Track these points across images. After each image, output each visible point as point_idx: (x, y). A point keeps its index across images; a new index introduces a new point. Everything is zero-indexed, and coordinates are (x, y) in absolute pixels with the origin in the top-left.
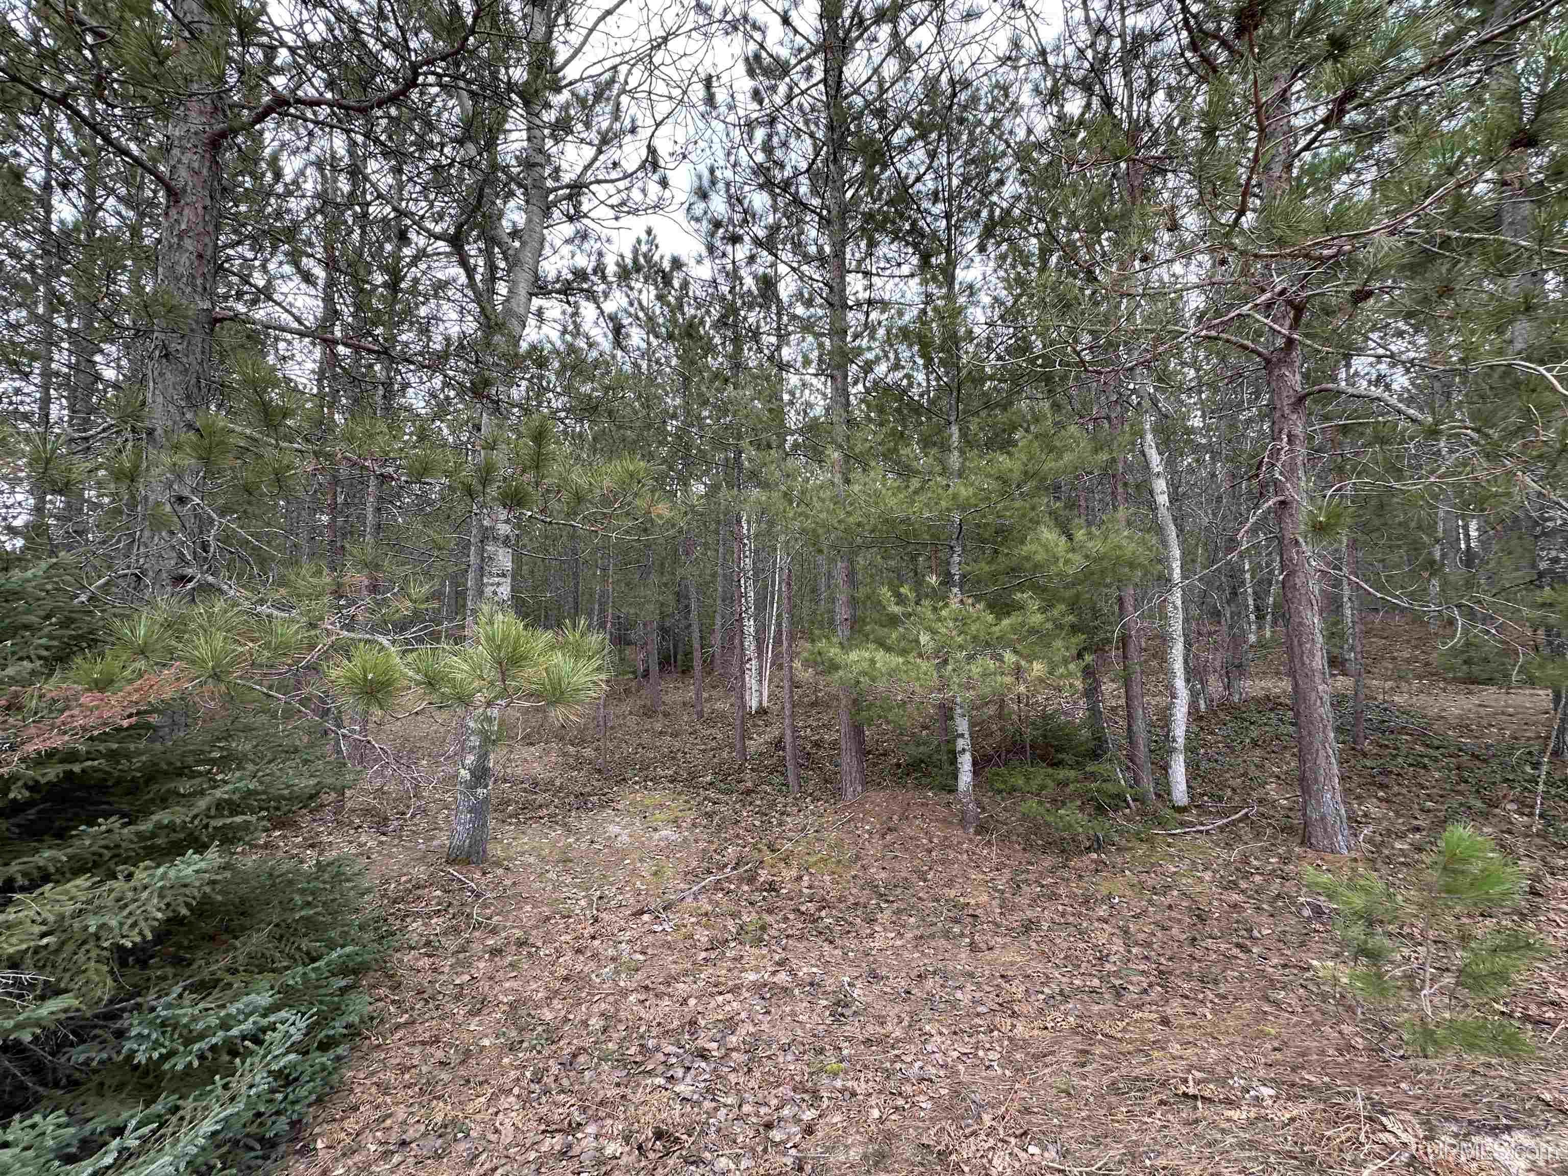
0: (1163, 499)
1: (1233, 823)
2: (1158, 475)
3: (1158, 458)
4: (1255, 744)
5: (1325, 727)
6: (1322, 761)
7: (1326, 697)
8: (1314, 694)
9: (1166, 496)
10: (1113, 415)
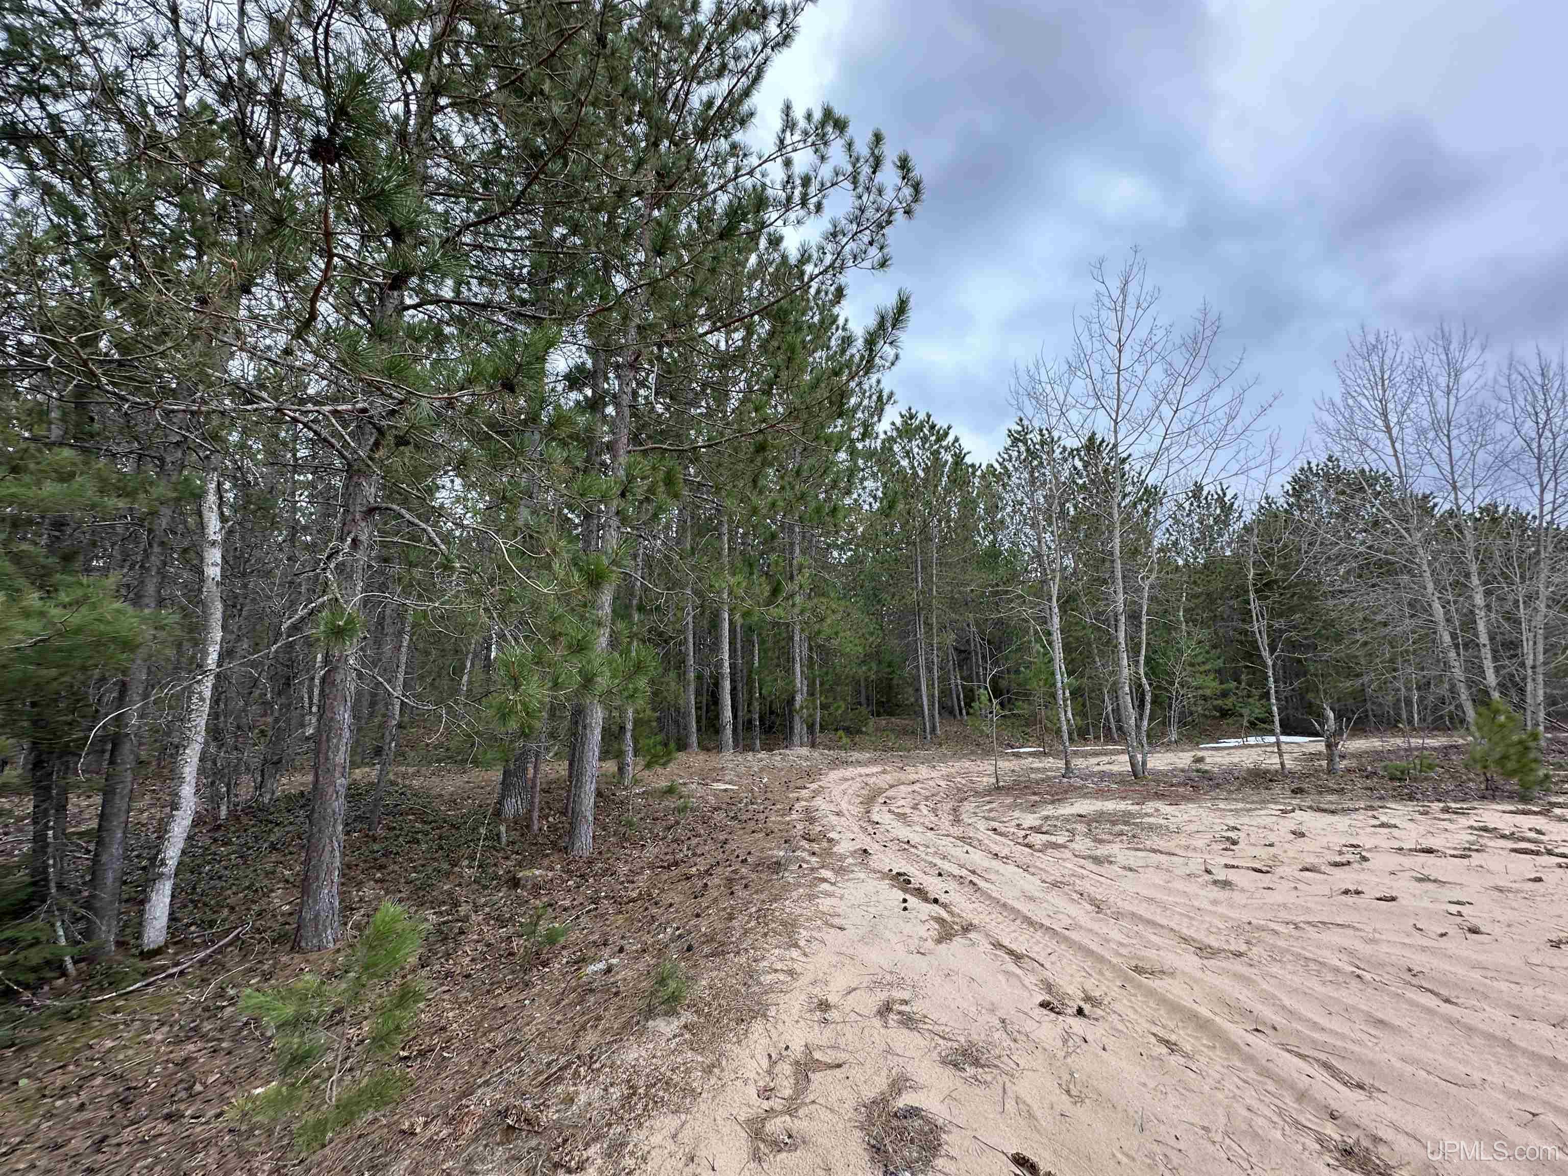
0: (213, 572)
1: (220, 951)
2: (214, 543)
3: (219, 525)
4: (273, 847)
5: (336, 821)
6: (326, 856)
7: (342, 791)
8: (331, 789)
9: (218, 570)
10: (169, 459)
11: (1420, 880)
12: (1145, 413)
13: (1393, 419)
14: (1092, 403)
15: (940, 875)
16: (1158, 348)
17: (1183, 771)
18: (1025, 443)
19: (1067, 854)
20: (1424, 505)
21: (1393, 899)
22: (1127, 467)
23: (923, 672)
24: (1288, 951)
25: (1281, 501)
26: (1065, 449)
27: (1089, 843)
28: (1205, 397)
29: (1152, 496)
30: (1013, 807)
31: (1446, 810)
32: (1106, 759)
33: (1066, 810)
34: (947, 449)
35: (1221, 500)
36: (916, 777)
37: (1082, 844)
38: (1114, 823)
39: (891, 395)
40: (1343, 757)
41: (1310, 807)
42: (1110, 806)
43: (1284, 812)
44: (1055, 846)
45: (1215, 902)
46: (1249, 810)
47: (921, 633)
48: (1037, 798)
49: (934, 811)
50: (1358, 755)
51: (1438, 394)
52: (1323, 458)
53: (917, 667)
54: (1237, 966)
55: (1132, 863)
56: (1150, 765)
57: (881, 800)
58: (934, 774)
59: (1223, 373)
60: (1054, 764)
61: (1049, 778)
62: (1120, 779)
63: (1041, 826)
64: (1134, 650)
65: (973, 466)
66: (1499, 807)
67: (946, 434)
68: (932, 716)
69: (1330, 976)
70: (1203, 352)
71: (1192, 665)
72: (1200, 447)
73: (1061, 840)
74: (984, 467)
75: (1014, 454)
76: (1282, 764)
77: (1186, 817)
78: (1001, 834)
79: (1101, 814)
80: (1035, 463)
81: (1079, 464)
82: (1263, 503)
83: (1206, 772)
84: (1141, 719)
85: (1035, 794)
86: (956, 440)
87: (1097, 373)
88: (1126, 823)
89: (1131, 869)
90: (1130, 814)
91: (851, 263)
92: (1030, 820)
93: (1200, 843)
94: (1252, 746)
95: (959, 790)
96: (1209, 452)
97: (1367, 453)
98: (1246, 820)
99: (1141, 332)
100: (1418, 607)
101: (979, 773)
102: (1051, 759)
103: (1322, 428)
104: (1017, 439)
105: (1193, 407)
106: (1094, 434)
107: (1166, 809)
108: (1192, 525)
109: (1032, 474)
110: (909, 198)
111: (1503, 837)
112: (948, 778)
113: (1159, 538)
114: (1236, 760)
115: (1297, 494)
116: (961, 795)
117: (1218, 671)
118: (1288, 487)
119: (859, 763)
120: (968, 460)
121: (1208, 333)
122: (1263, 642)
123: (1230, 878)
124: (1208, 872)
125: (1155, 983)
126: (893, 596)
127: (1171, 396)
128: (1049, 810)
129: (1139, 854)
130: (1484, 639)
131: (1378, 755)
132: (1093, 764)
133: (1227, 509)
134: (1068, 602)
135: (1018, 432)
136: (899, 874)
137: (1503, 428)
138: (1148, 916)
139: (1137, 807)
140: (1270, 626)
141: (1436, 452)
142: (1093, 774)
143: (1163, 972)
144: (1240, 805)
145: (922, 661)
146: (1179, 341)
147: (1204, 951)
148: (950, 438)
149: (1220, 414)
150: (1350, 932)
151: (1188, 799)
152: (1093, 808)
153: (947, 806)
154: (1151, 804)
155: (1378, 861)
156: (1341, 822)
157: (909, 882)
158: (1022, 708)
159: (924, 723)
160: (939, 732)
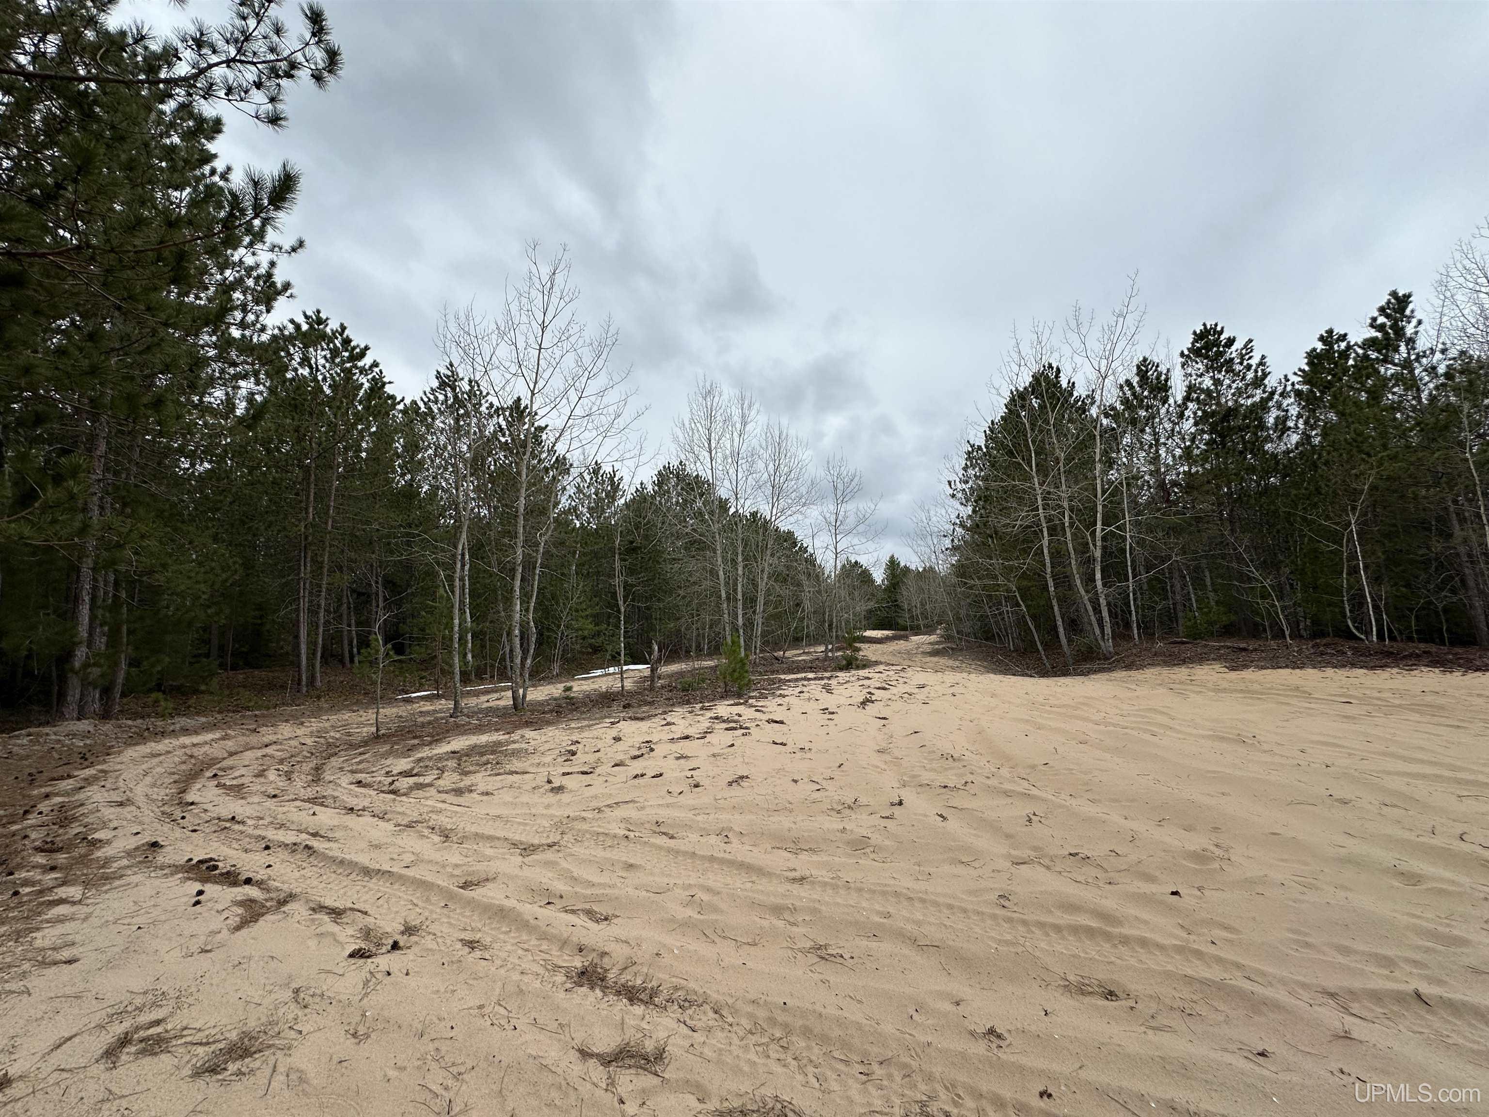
11: (678, 758)
12: (557, 393)
13: (713, 445)
14: (514, 369)
15: (267, 848)
16: (572, 340)
17: (555, 699)
18: (453, 389)
19: (432, 791)
20: (723, 505)
21: (661, 775)
22: (544, 437)
23: (303, 617)
24: (587, 831)
25: (650, 488)
26: (491, 405)
27: (456, 777)
28: (602, 393)
29: (562, 465)
30: (385, 756)
31: (702, 709)
32: (496, 696)
33: (444, 748)
34: (363, 371)
35: (611, 479)
36: (273, 738)
37: (449, 780)
38: (482, 754)
39: (287, 286)
40: (659, 678)
41: (630, 718)
42: (483, 739)
43: (613, 723)
44: (420, 786)
45: (548, 806)
46: (589, 726)
47: (306, 571)
48: (416, 741)
49: (288, 776)
50: (670, 676)
51: (735, 434)
52: (677, 463)
53: (297, 610)
54: (549, 855)
55: (490, 788)
56: (529, 698)
57: (209, 774)
58: (299, 732)
59: (616, 378)
60: (445, 704)
61: (437, 719)
62: (502, 713)
63: (413, 769)
64: (526, 597)
65: (393, 397)
66: (727, 703)
67: (362, 355)
68: (311, 665)
69: (609, 843)
70: (604, 356)
71: (577, 611)
72: (595, 433)
73: (428, 780)
74: (408, 401)
75: (441, 398)
76: (623, 686)
77: (544, 739)
78: (365, 786)
79: (474, 747)
80: (462, 411)
81: (504, 424)
82: (639, 487)
83: (573, 698)
84: (526, 659)
85: (415, 738)
86: (375, 364)
87: (521, 345)
88: (493, 752)
89: (487, 794)
90: (499, 744)
91: (222, 94)
92: (403, 764)
93: (548, 759)
94: (610, 674)
95: (329, 745)
96: (600, 438)
97: (698, 464)
98: (586, 734)
99: (560, 322)
100: (713, 573)
101: (360, 725)
102: (443, 701)
103: (676, 439)
104: (447, 382)
105: (593, 398)
106: (519, 399)
107: (529, 733)
108: (590, 496)
109: (457, 420)
110: (321, 65)
111: (724, 721)
112: (319, 733)
113: (564, 502)
114: (596, 687)
115: (660, 484)
116: (330, 750)
117: (595, 616)
118: (655, 479)
119: (185, 731)
120: (388, 389)
121: (609, 342)
122: (620, 593)
123: (563, 783)
124: (549, 782)
125: (476, 893)
126: (270, 525)
127: (577, 384)
128: (425, 752)
129: (500, 777)
130: (740, 596)
131: (681, 674)
132: (484, 701)
133: (615, 487)
134: (477, 550)
135: (448, 377)
136: (201, 862)
137: (760, 465)
138: (491, 832)
139: (507, 736)
140: (626, 582)
141: (731, 471)
142: (481, 711)
143: (487, 880)
144: (586, 723)
145: (304, 604)
146: (588, 341)
147: (528, 850)
148: (367, 361)
149: (611, 409)
150: (631, 805)
151: (549, 723)
152: (467, 743)
153: (307, 767)
154: (519, 732)
155: (660, 750)
156: (644, 725)
157: (216, 867)
158: (417, 653)
159: (300, 675)
160: (318, 684)
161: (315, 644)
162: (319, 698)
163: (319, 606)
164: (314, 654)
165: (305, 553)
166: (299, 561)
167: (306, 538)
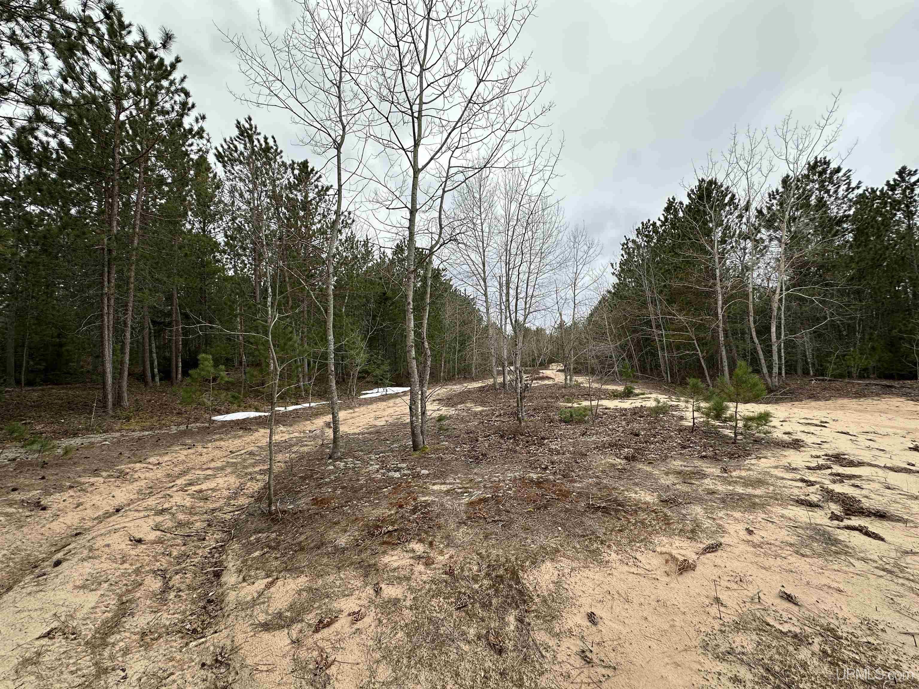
18: (251, 141)
23: (107, 335)
35: (365, 245)
47: (110, 287)
53: (101, 327)
104: (246, 133)
135: (246, 128)
145: (108, 322)
159: (105, 396)
160: (126, 403)
161: (122, 363)
162: (128, 419)
163: (125, 323)
164: (121, 374)
165: (109, 268)
166: (102, 275)
167: (110, 251)
